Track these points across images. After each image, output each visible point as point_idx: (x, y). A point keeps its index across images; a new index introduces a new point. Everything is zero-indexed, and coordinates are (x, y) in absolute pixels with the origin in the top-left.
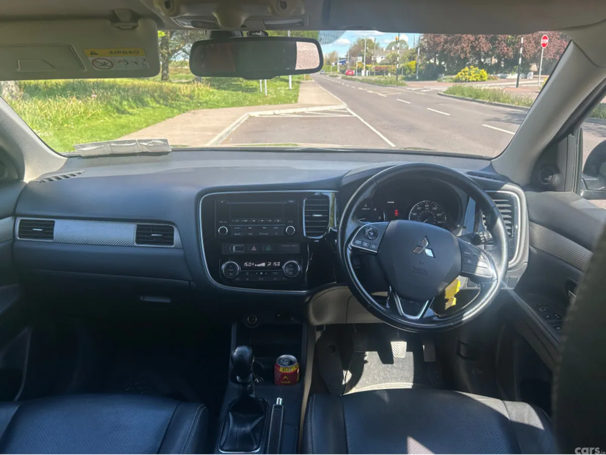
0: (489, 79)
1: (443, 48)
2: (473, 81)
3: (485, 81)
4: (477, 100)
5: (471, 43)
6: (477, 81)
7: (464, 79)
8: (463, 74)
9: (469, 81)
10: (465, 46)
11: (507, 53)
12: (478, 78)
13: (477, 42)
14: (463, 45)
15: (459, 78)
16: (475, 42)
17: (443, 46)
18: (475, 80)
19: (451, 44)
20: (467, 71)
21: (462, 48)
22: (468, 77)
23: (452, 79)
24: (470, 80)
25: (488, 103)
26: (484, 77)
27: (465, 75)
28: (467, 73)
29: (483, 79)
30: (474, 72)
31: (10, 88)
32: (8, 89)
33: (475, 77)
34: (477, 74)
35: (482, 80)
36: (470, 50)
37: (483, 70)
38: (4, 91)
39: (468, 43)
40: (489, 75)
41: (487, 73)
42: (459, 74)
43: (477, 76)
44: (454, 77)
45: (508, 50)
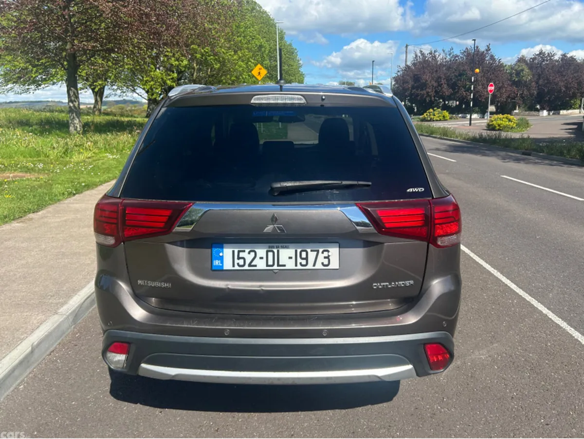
0: (451, 118)
1: (411, 92)
2: (437, 120)
3: (447, 120)
4: (431, 135)
5: (435, 88)
6: (440, 120)
7: (429, 119)
8: (428, 114)
9: (434, 121)
10: (430, 91)
11: (466, 96)
12: (441, 118)
13: (439, 88)
14: (427, 90)
15: (425, 118)
16: (438, 87)
17: (411, 91)
18: (439, 119)
19: (417, 90)
20: (431, 112)
21: (428, 93)
22: (432, 117)
23: (419, 118)
24: (434, 119)
25: (439, 138)
26: (447, 117)
27: (430, 115)
28: (431, 114)
29: (446, 118)
30: (437, 112)
31: (76, 125)
32: (74, 126)
33: (439, 117)
34: (440, 115)
35: (444, 119)
36: (434, 94)
37: (445, 111)
38: (71, 128)
39: (432, 89)
40: (451, 115)
41: (449, 113)
42: (425, 114)
43: (440, 116)
44: (421, 117)
45: (466, 94)
